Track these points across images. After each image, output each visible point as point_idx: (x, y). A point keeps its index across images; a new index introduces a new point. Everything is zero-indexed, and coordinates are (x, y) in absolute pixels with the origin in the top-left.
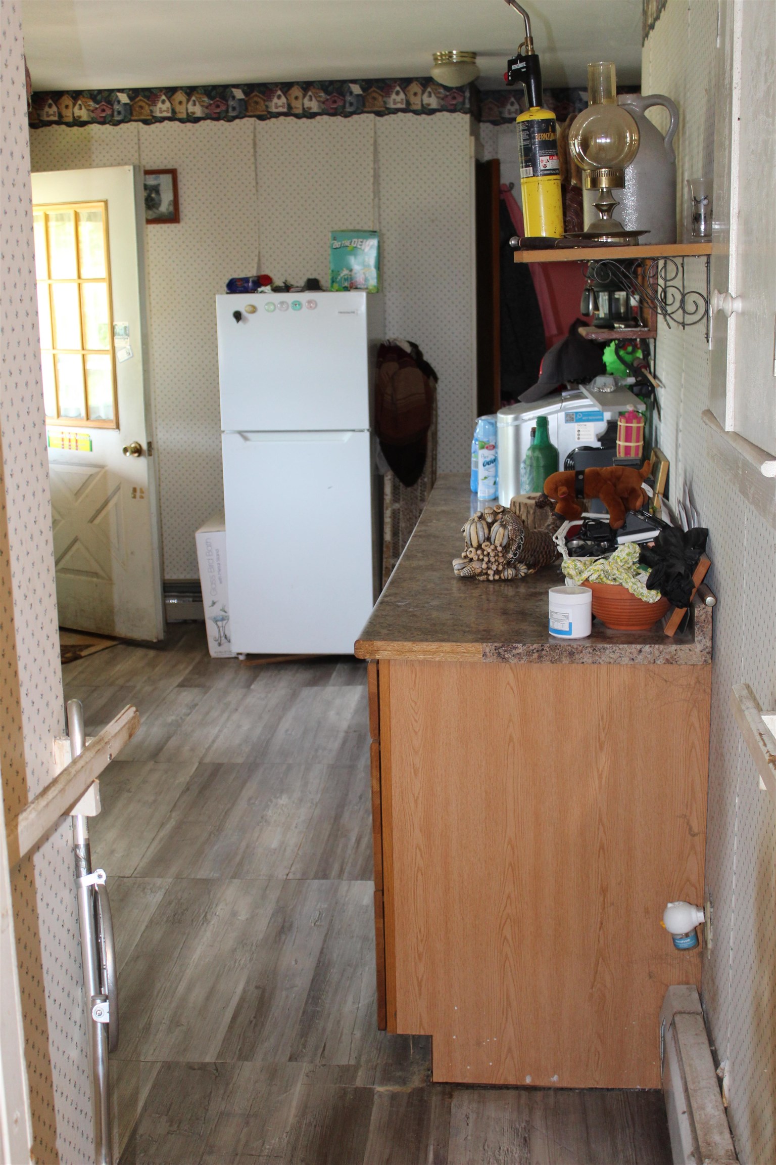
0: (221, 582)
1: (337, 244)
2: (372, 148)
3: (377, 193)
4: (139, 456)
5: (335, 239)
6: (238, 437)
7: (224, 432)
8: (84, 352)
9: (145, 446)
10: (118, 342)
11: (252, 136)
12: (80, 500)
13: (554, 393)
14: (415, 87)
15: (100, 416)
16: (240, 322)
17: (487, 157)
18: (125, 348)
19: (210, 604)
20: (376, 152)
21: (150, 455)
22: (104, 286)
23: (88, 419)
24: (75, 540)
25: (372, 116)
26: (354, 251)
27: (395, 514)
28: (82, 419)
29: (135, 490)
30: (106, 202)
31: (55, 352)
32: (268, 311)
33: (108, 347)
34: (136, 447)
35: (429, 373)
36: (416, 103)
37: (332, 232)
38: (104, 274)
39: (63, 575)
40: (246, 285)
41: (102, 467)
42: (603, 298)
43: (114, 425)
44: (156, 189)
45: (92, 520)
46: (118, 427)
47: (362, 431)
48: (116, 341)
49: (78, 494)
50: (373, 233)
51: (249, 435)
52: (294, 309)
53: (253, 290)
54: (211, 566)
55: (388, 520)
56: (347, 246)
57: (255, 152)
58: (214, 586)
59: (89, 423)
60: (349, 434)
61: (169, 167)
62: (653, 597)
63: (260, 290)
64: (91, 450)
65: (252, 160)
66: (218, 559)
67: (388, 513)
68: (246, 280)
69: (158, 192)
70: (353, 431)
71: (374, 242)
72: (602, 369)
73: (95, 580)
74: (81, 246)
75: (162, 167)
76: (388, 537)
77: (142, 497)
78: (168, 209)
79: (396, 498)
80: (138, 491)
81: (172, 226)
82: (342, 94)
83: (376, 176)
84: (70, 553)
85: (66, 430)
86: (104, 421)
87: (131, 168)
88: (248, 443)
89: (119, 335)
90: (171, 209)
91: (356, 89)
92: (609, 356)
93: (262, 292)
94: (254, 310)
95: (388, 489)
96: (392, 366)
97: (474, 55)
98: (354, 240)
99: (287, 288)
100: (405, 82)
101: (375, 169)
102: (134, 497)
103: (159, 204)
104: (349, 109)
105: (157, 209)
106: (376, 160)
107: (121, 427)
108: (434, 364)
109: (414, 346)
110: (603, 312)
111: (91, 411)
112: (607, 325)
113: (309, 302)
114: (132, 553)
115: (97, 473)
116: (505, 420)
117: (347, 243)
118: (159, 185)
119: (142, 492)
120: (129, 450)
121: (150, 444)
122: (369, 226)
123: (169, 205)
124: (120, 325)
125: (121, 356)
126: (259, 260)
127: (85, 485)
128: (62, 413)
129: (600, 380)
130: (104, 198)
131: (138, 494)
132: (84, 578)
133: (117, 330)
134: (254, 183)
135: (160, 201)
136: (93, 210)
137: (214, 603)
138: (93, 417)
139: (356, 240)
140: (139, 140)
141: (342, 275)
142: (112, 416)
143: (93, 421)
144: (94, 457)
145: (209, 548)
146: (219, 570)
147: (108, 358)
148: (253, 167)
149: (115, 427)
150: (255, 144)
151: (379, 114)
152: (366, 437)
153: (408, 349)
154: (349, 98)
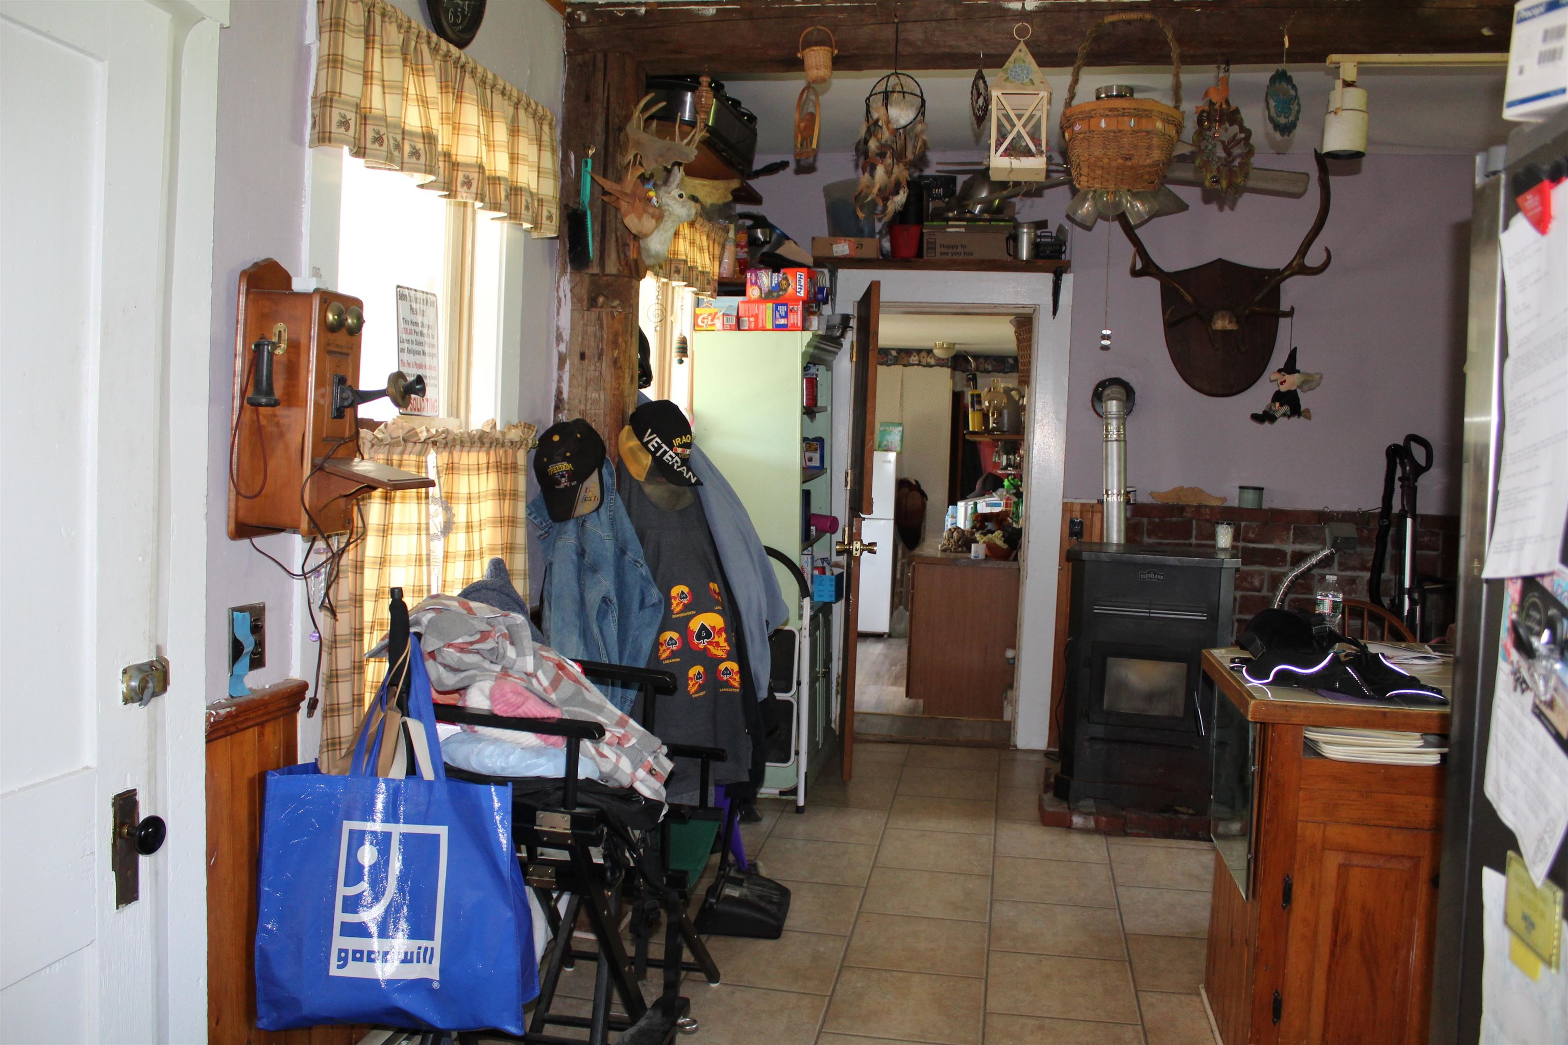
2: (900, 382)
3: (901, 404)
5: (881, 426)
13: (982, 495)
14: (924, 354)
17: (958, 390)
20: (902, 384)
25: (901, 366)
26: (889, 433)
27: (903, 565)
35: (924, 495)
36: (924, 362)
37: (880, 423)
42: (1005, 457)
47: (889, 519)
50: (900, 424)
55: (899, 567)
62: (1005, 546)
67: (899, 565)
70: (886, 519)
71: (900, 428)
72: (1003, 486)
76: (898, 576)
79: (904, 557)
82: (887, 355)
83: (902, 395)
91: (894, 353)
92: (1006, 483)
95: (900, 552)
96: (906, 490)
97: (954, 344)
98: (889, 427)
100: (919, 351)
101: (901, 392)
104: (890, 362)
106: (902, 388)
108: (926, 491)
109: (917, 482)
110: (1004, 463)
112: (1005, 468)
116: (961, 505)
117: (886, 429)
122: (897, 421)
129: (1000, 490)
141: (884, 444)
151: (905, 366)
152: (892, 523)
153: (914, 483)
154: (890, 357)
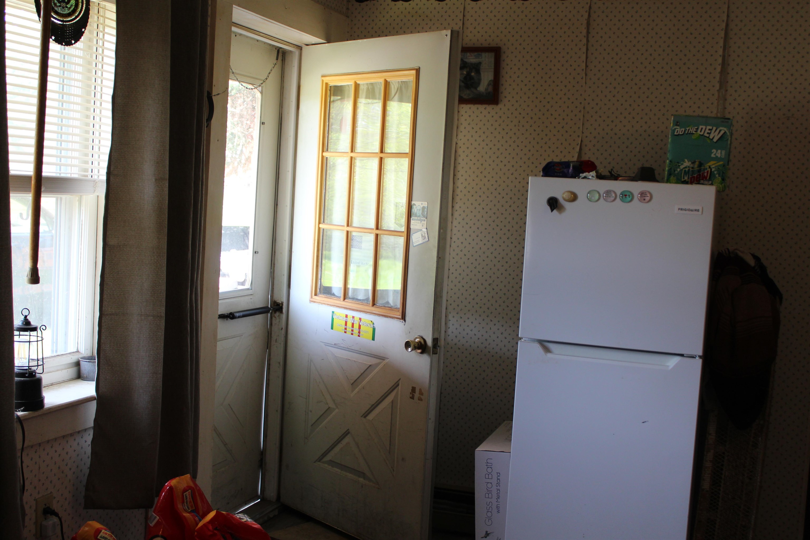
0: (498, 512)
1: (679, 130)
2: (722, 34)
3: (723, 83)
4: (421, 353)
5: (677, 123)
6: (537, 346)
7: (521, 339)
8: (378, 232)
9: (430, 342)
10: (415, 224)
11: (586, 16)
12: (357, 390)
15: (388, 303)
16: (555, 211)
18: (421, 230)
19: (483, 534)
20: (727, 38)
21: (434, 353)
22: (406, 162)
23: (374, 304)
24: (347, 433)
28: (367, 304)
29: (414, 389)
30: (418, 71)
31: (349, 229)
32: (590, 200)
33: (403, 229)
34: (420, 342)
35: (774, 293)
37: (675, 116)
38: (407, 149)
39: (330, 467)
40: (565, 170)
41: (383, 359)
43: (399, 315)
44: (477, 68)
45: (365, 415)
46: (403, 317)
47: (693, 357)
48: (412, 222)
49: (354, 383)
51: (551, 346)
52: (622, 200)
53: (575, 175)
54: (489, 491)
56: (693, 134)
57: (588, 32)
58: (489, 514)
59: (374, 309)
60: (677, 359)
61: (493, 45)
63: (582, 175)
64: (373, 339)
65: (584, 41)
66: (498, 484)
68: (566, 164)
69: (478, 71)
70: (682, 355)
73: (361, 480)
74: (388, 118)
75: (485, 45)
77: (420, 399)
78: (486, 89)
80: (417, 391)
81: (490, 108)
83: (724, 64)
84: (340, 446)
85: (351, 314)
86: (391, 308)
87: (449, 33)
88: (549, 355)
89: (416, 216)
90: (490, 89)
93: (585, 178)
94: (574, 197)
96: (733, 280)
98: (701, 127)
99: (613, 176)
101: (724, 57)
102: (412, 398)
103: (479, 84)
105: (476, 88)
107: (407, 319)
108: (777, 283)
109: (759, 259)
111: (378, 295)
113: (643, 194)
114: (403, 459)
115: (377, 365)
117: (692, 130)
118: (480, 63)
119: (421, 393)
120: (412, 345)
121: (435, 341)
123: (488, 85)
124: (418, 205)
125: (416, 239)
126: (581, 149)
127: (363, 375)
128: (350, 294)
130: (416, 66)
131: (417, 395)
132: (350, 475)
133: (414, 210)
134: (583, 66)
135: (480, 80)
136: (404, 79)
137: (487, 534)
138: (380, 302)
139: (704, 127)
140: (464, 16)
141: (682, 167)
142: (399, 304)
143: (379, 307)
144: (376, 346)
145: (489, 470)
146: (498, 497)
147: (401, 241)
148: (584, 49)
149: (400, 317)
150: (588, 24)
152: (697, 365)
153: (752, 262)
